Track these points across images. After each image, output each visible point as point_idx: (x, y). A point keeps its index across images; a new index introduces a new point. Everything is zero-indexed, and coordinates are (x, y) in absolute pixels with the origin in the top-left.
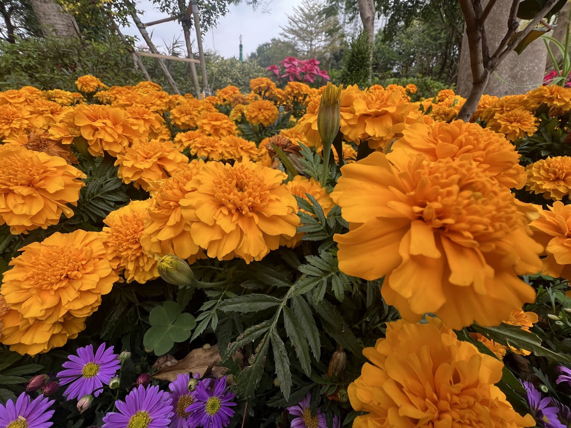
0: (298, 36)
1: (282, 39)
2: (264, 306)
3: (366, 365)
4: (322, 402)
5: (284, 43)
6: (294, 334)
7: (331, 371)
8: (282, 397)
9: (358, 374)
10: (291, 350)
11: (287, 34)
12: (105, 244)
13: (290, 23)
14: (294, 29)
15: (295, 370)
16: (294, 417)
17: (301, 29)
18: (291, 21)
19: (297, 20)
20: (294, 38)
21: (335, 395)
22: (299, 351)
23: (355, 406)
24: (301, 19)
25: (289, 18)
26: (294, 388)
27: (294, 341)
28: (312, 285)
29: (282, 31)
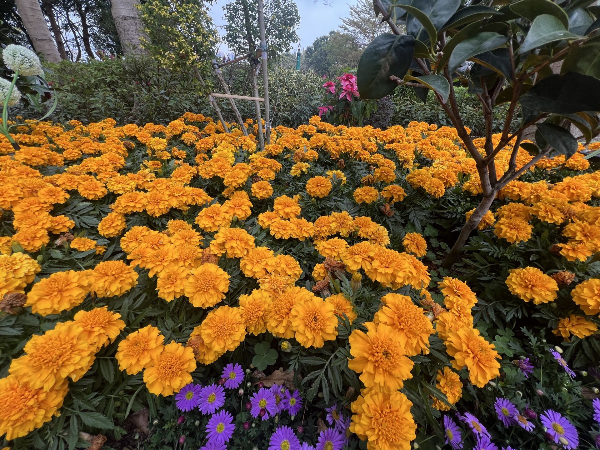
0: (359, 27)
1: (342, 32)
2: (319, 363)
3: (360, 396)
4: (342, 409)
5: (343, 36)
6: (332, 378)
7: (347, 395)
8: (325, 402)
9: (356, 399)
10: (330, 385)
11: (347, 26)
12: (241, 315)
13: (352, 14)
14: (355, 20)
15: (331, 392)
16: (328, 413)
17: (364, 20)
18: (352, 11)
19: (360, 10)
20: (355, 30)
21: (348, 406)
22: (333, 385)
23: (353, 411)
24: (363, 8)
25: (351, 8)
26: (330, 400)
27: (332, 382)
28: (341, 362)
29: (342, 23)
